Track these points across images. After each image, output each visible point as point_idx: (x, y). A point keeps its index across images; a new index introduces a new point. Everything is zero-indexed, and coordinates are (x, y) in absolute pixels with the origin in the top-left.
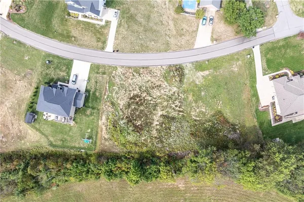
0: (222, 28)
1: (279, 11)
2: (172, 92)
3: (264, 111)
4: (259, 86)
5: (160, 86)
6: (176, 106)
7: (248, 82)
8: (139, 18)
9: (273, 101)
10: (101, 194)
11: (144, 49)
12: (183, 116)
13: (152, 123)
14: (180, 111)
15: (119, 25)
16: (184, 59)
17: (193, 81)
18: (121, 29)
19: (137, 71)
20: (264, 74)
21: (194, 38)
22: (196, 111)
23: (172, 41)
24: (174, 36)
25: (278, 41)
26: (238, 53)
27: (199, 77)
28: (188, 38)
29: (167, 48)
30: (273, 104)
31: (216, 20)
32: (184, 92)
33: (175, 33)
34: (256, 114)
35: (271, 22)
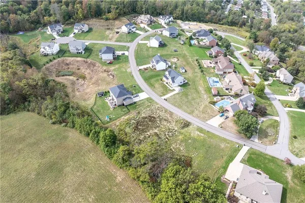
1: (278, 142)
2: (173, 128)
3: (224, 183)
4: (231, 165)
5: (170, 122)
6: (168, 135)
7: (225, 158)
8: (190, 97)
9: (236, 181)
11: (179, 107)
12: (166, 142)
13: (146, 132)
14: (167, 138)
15: (178, 94)
16: (195, 122)
17: (190, 133)
18: (177, 96)
19: (166, 111)
20: (241, 162)
21: (210, 118)
22: (176, 145)
23: (196, 112)
24: (199, 111)
25: (266, 155)
26: (232, 141)
27: (196, 134)
28: (206, 116)
29: (191, 113)
30: (235, 184)
31: (229, 119)
32: (180, 133)
33: (201, 110)
34: (217, 180)
35: (267, 143)
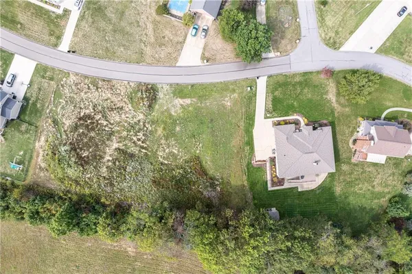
0: (219, 44)
1: (303, 34)
2: (135, 120)
3: (259, 168)
4: (256, 132)
5: (122, 108)
6: (139, 140)
7: (242, 124)
8: (110, 13)
9: (272, 156)
10: (24, 243)
11: (109, 55)
12: (146, 154)
13: (102, 157)
14: (143, 148)
15: (82, 18)
16: (161, 77)
17: (168, 110)
18: (83, 23)
19: (95, 83)
20: (266, 117)
21: (179, 51)
22: (164, 151)
23: (148, 51)
24: (152, 45)
25: (294, 75)
26: (235, 82)
27: (177, 106)
28: (170, 50)
29: (140, 59)
30: (273, 160)
31: (211, 32)
32: (153, 122)
33: (152, 40)
34: (248, 169)
35: (289, 47)
